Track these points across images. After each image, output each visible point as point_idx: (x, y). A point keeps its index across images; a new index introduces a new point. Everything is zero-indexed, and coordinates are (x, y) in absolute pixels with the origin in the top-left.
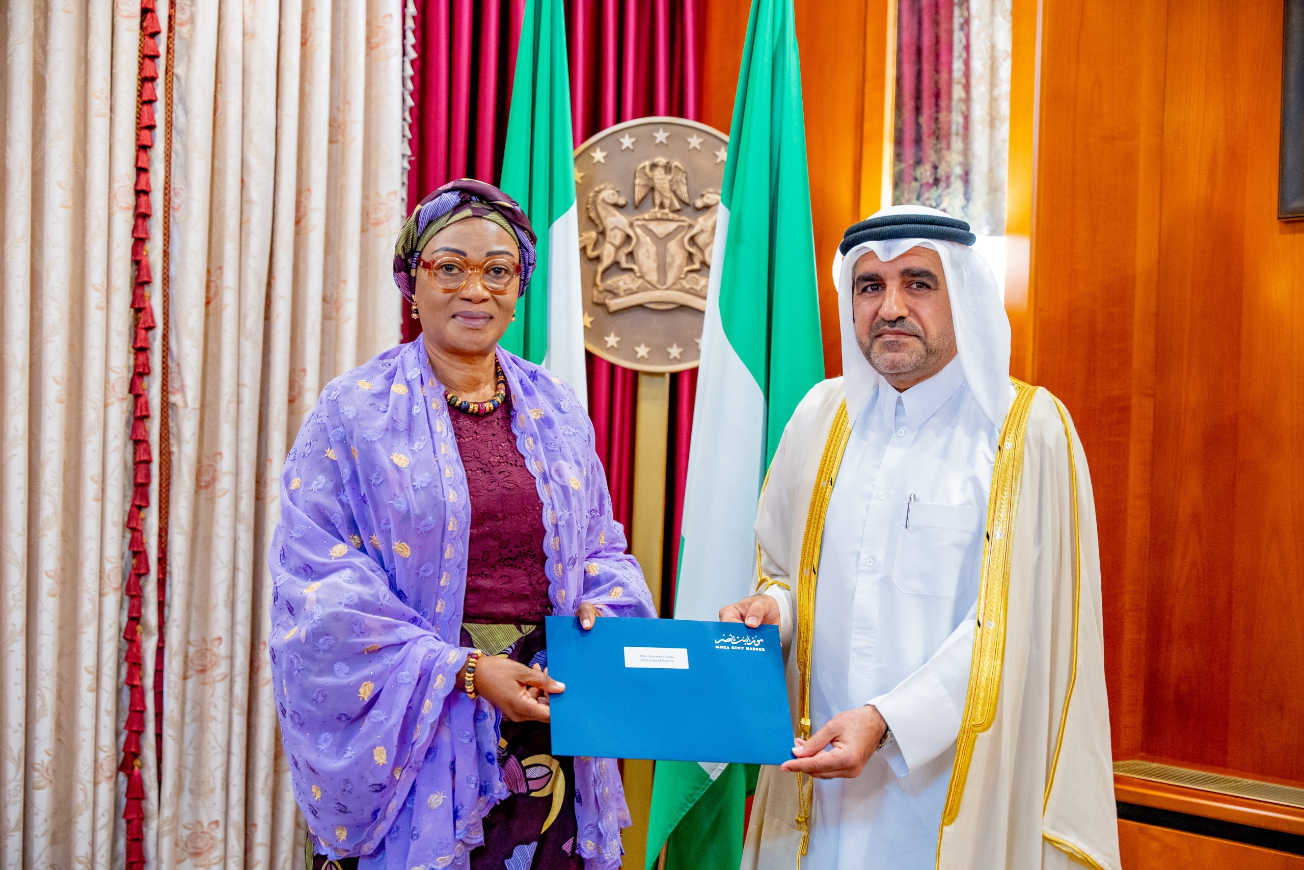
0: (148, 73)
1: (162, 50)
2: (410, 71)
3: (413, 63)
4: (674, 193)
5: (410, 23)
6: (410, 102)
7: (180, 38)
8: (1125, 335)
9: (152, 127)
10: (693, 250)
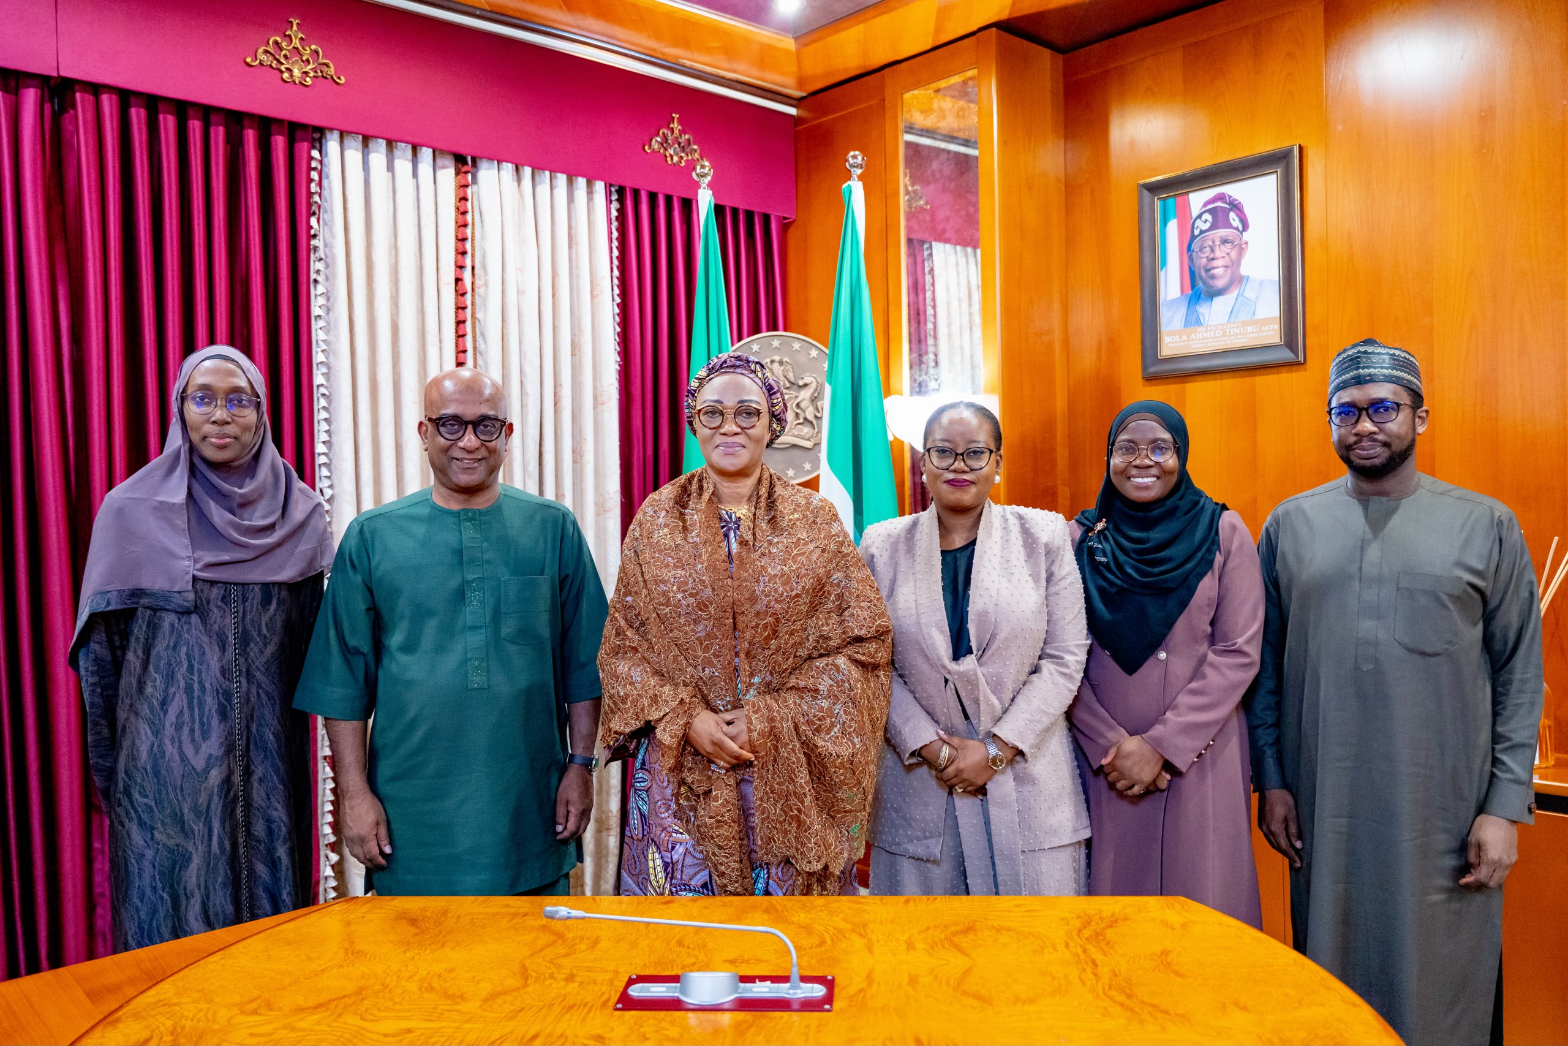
0: (461, 318)
1: (469, 303)
2: (617, 311)
3: (618, 305)
4: (786, 377)
5: (616, 282)
6: (618, 329)
7: (479, 296)
8: (1053, 450)
9: (465, 351)
10: (798, 411)
